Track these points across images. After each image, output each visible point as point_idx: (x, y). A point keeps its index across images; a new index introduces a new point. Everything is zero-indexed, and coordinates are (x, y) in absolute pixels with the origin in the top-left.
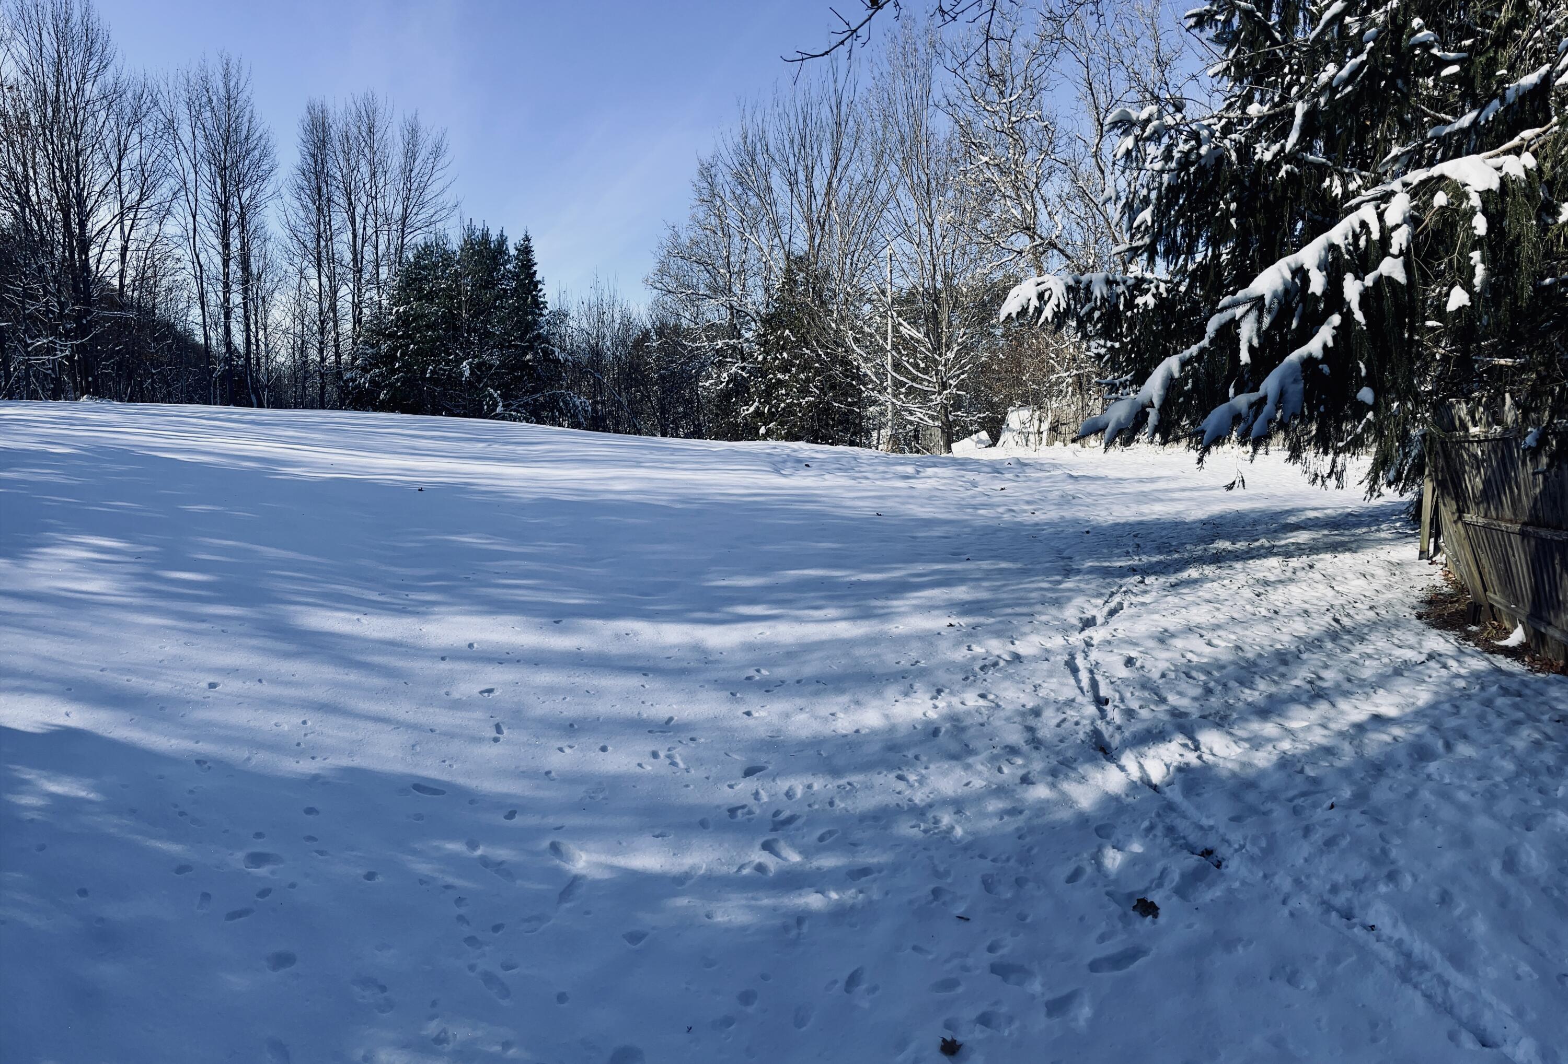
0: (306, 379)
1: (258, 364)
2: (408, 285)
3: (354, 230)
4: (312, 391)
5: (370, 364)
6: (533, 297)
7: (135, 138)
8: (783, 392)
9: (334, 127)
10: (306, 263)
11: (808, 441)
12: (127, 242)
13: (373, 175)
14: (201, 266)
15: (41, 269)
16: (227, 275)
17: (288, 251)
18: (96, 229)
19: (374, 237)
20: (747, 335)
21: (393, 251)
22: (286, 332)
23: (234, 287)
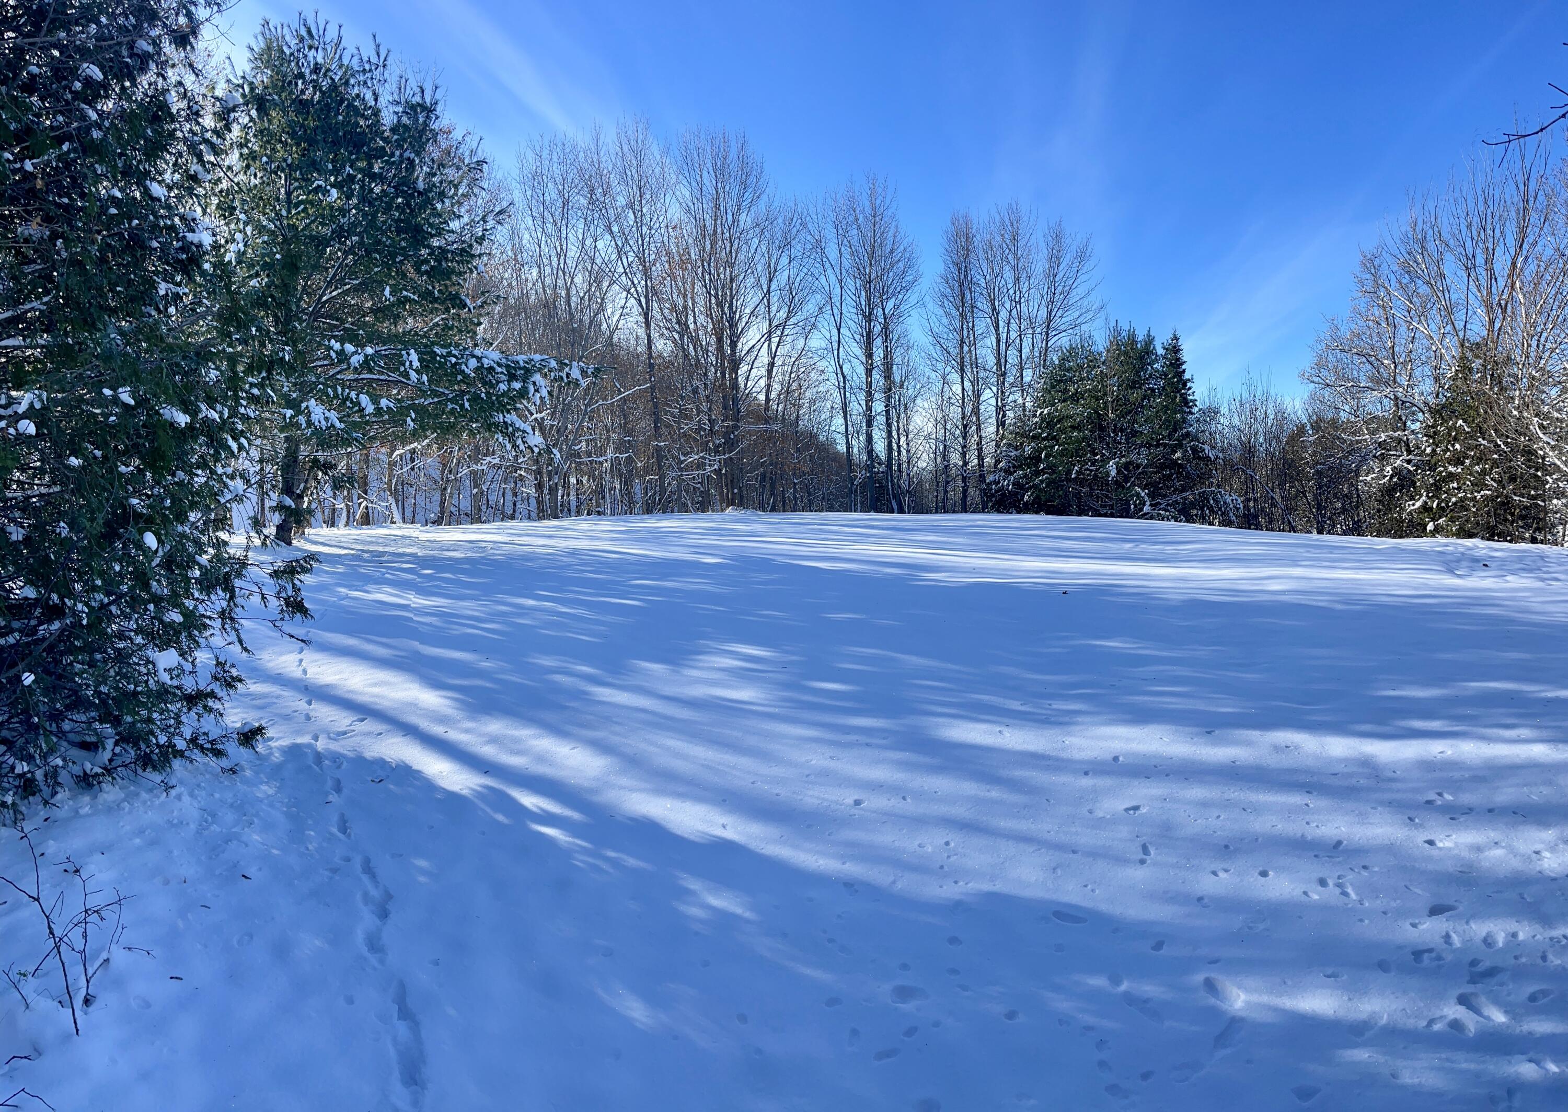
0: (948, 483)
1: (900, 470)
2: (1053, 387)
3: (998, 335)
4: (955, 494)
5: (1014, 466)
6: (1182, 395)
7: (784, 260)
8: (1455, 485)
9: (978, 237)
10: (948, 369)
11: (1483, 538)
12: (773, 358)
13: (1017, 280)
14: (844, 377)
15: (695, 391)
16: (870, 384)
17: (930, 357)
18: (746, 348)
19: (1018, 341)
20: (1413, 427)
21: (1037, 354)
22: (928, 437)
23: (877, 396)
